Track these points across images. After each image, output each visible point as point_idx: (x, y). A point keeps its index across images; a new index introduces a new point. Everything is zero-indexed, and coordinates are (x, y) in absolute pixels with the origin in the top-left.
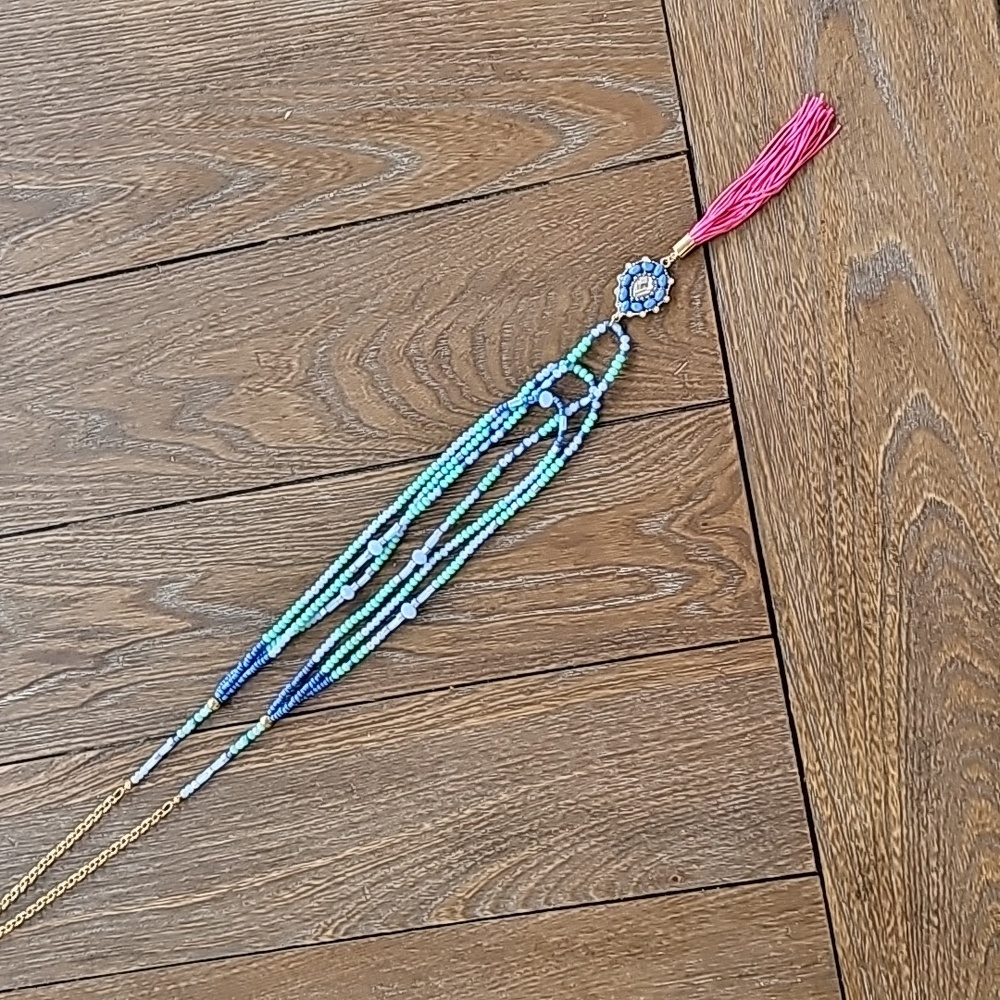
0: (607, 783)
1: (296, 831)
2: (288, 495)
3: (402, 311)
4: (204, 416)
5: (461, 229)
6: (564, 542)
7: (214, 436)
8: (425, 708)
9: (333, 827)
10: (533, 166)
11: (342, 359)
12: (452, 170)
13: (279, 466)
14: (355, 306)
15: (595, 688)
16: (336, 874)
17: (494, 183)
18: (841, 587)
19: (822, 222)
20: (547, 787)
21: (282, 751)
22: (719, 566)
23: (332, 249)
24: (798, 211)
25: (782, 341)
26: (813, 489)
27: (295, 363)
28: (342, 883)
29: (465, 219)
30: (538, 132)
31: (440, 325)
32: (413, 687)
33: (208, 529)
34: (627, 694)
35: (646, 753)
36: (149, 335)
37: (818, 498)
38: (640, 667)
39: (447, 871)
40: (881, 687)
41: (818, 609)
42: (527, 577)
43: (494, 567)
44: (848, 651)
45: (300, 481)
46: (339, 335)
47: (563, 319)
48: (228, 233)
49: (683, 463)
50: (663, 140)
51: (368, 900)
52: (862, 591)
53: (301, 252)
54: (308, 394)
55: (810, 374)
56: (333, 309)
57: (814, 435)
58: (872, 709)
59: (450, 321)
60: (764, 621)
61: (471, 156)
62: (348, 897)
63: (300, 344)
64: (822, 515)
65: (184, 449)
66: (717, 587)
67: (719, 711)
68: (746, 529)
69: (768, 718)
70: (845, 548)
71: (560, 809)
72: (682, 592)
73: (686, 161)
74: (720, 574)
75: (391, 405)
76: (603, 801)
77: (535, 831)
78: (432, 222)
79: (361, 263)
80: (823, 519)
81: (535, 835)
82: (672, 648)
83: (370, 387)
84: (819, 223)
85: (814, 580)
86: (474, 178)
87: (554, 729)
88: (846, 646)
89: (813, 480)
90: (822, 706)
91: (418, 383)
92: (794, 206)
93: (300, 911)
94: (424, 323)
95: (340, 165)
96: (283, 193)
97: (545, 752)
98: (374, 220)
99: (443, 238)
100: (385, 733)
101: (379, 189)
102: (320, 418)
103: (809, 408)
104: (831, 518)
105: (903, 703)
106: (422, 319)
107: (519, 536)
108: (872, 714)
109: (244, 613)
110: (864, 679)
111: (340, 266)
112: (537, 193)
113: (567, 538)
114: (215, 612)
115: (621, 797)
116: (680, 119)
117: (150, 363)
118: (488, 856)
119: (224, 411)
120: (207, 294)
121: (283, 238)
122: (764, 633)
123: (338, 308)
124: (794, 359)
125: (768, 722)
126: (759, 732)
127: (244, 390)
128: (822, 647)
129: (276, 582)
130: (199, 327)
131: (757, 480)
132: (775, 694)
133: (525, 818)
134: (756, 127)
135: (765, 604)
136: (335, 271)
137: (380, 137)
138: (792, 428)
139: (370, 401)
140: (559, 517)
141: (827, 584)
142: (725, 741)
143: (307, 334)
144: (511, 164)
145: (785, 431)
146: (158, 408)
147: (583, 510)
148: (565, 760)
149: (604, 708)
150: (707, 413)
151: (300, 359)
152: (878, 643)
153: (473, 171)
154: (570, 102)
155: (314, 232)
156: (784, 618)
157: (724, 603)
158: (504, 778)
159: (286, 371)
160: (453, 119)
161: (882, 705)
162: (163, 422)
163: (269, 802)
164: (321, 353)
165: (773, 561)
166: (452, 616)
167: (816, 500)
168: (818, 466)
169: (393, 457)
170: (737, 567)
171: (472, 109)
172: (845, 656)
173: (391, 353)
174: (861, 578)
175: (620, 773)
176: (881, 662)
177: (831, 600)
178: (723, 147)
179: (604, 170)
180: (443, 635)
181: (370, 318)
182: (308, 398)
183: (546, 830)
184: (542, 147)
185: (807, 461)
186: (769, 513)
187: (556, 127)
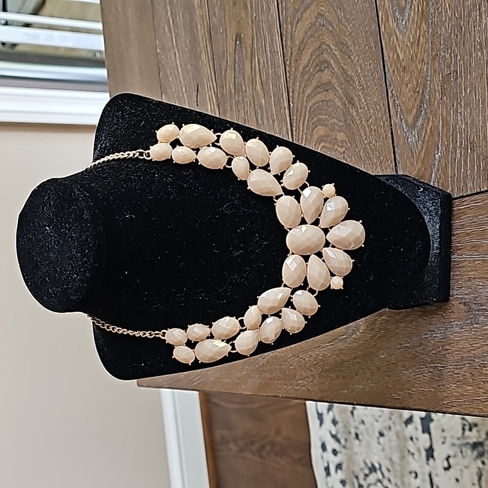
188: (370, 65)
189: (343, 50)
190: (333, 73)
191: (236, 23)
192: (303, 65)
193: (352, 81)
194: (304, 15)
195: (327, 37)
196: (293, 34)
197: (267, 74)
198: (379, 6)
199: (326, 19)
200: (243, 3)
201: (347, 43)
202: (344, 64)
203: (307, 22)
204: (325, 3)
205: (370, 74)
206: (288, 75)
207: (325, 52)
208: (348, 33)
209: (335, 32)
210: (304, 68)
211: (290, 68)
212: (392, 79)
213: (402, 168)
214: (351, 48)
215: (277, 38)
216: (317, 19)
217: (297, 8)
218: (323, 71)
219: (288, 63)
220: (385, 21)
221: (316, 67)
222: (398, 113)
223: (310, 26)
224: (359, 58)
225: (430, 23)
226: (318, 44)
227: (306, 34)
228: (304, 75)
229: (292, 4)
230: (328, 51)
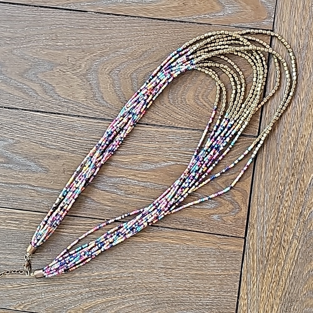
0: (158, 278)
1: (21, 261)
2: (62, 119)
3: (135, 58)
4: (38, 76)
5: (170, 32)
6: (172, 174)
7: (39, 85)
8: (92, 225)
9: (37, 263)
10: (208, 16)
11: (103, 70)
12: (174, 7)
13: (63, 106)
14: (116, 50)
15: (165, 238)
16: (32, 283)
17: (190, 18)
18: (278, 226)
20: (133, 273)
21: (26, 225)
22: (232, 203)
23: (114, 23)
24: (309, 69)
25: (286, 119)
26: (279, 183)
27: (83, 65)
28: (33, 288)
29: (173, 28)
31: (149, 69)
32: (90, 215)
33: (24, 123)
34: (177, 244)
35: (178, 271)
36: (25, 35)
37: (280, 187)
38: (186, 234)
39: (79, 295)
40: (281, 272)
41: (266, 233)
42: (152, 184)
43: (140, 175)
44: (272, 253)
45: (69, 115)
46: (105, 60)
47: (200, 82)
48: (73, 3)
49: (230, 157)
50: (264, 23)
51: (42, 298)
52: (286, 231)
53: (101, 20)
54: (85, 80)
55: (293, 136)
56: (106, 48)
57: (287, 161)
58: (275, 280)
60: (243, 231)
61: (184, 4)
62: (34, 294)
63: (88, 58)
64: (280, 195)
65: (25, 87)
66: (228, 211)
67: (212, 262)
68: (247, 191)
69: (232, 271)
70: (285, 211)
71: (135, 283)
72: (213, 209)
74: (231, 206)
75: (118, 95)
76: (154, 286)
77: (122, 290)
78: (159, 25)
79: (124, 33)
80: (280, 197)
81: (121, 291)
82: (202, 231)
85: (269, 220)
87: (143, 250)
88: (272, 251)
89: (281, 180)
90: (255, 273)
91: (132, 90)
92: (308, 66)
93: (12, 294)
97: (136, 258)
98: (135, 17)
99: (161, 34)
100: (72, 230)
101: (141, 5)
102: (86, 92)
103: (288, 150)
104: (283, 197)
105: (288, 281)
107: (153, 166)
108: (275, 282)
109: (28, 163)
110: (275, 267)
111: (115, 31)
112: (206, 28)
113: (173, 173)
114: (16, 159)
115: (162, 286)
116: (273, 16)
117: (22, 46)
118: (98, 294)
119: (47, 76)
120: (55, 25)
121: (95, 12)
122: (242, 236)
123: (108, 48)
124: (288, 128)
125: (231, 273)
126: (227, 276)
127: (58, 70)
128: (263, 249)
129: (46, 154)
130: (48, 38)
131: (258, 173)
132: (238, 262)
133: (119, 283)
134: (302, 30)
135: (245, 224)
136: (112, 33)
138: (279, 156)
139: (109, 91)
140: (173, 163)
141: (273, 224)
142: (212, 275)
143: (91, 55)
144: (199, 12)
145: (276, 156)
146: (19, 66)
147: (183, 163)
148: (144, 264)
149: (166, 247)
150: (246, 139)
151: (86, 64)
152: (286, 254)
155: (109, 14)
156: (252, 232)
157: (229, 219)
158: (116, 264)
159: (78, 67)
161: (280, 279)
162: (20, 72)
163: (13, 245)
164: (95, 65)
165: (254, 208)
166: (115, 191)
167: (279, 188)
168: (284, 174)
169: (112, 117)
170: (239, 205)
172: (271, 255)
173: (125, 74)
174: (287, 225)
175: (164, 276)
176: (285, 261)
177: (273, 231)
178: (287, 33)
179: (236, 27)
180: (110, 197)
181: (121, 57)
182: (84, 82)
183: (126, 291)
184: (214, 10)
185: (281, 171)
186: (259, 187)
187: (222, 3)
213: (245, 23)
222: (209, 17)
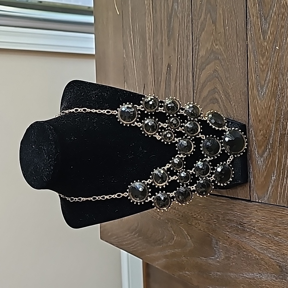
19: (229, 237)
30: (263, 147)
59: (221, 104)
73: (248, 199)
83: (209, 74)
84: (229, 236)
86: (254, 120)
94: (221, 95)
95: (264, 67)
96: (259, 43)
106: (222, 95)
137: (270, 84)
153: (256, 120)
154: (270, 162)
160: (271, 115)
171: (273, 123)
188: (241, 111)
189: (227, 96)
190: (220, 108)
191: (168, 57)
192: (203, 96)
193: (230, 116)
194: (207, 67)
195: (218, 85)
196: (200, 76)
197: (183, 94)
198: (250, 79)
199: (219, 74)
200: (173, 46)
201: (229, 93)
202: (226, 105)
203: (208, 72)
204: (219, 65)
205: (240, 116)
206: (195, 98)
207: (217, 93)
208: (230, 87)
209: (223, 84)
210: (204, 98)
211: (196, 95)
212: (252, 124)
214: (231, 97)
215: (191, 75)
216: (213, 72)
217: (203, 61)
218: (214, 104)
219: (195, 91)
220: (252, 89)
221: (211, 100)
223: (210, 75)
224: (235, 104)
225: (277, 100)
226: (213, 87)
227: (207, 79)
228: (203, 102)
229: (200, 58)
230: (218, 93)
